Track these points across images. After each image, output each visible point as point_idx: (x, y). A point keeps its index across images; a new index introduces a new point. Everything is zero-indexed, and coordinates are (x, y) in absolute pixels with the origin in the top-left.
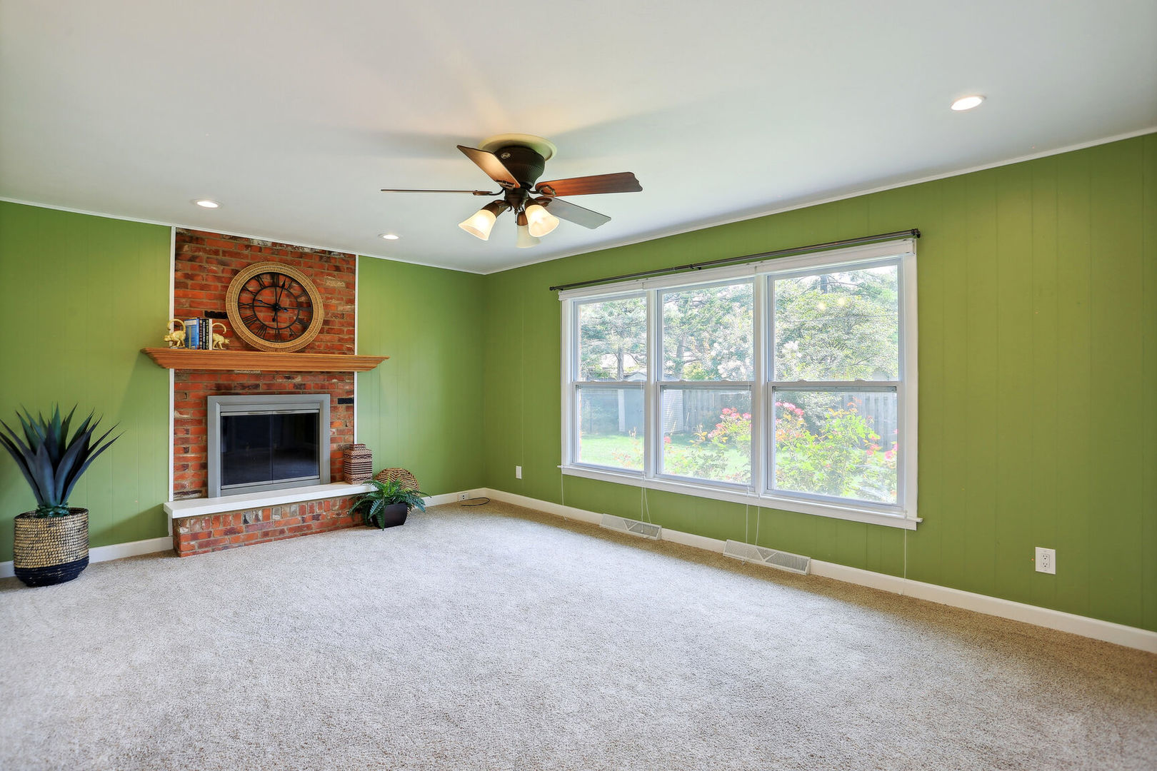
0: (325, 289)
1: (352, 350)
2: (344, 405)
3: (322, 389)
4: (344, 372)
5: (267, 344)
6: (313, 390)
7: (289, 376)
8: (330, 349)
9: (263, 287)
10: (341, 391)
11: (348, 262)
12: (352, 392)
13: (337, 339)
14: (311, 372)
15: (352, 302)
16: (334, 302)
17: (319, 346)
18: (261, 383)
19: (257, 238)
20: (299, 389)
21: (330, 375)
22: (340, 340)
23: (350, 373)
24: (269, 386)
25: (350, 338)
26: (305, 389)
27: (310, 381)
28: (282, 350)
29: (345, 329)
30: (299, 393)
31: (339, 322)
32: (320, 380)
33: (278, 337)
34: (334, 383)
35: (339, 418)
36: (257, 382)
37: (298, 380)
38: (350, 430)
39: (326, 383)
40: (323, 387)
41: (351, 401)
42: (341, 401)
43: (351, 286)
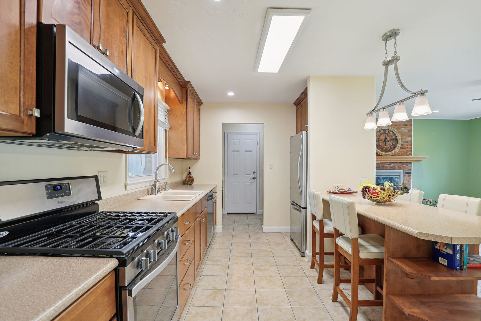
0: (401, 133)
1: (411, 154)
2: (408, 174)
3: (400, 169)
4: (408, 162)
5: (383, 153)
6: (397, 169)
7: (389, 164)
8: (403, 154)
9: (381, 134)
10: (407, 169)
11: (409, 122)
12: (411, 170)
13: (405, 150)
14: (396, 162)
15: (411, 136)
16: (404, 137)
17: (399, 153)
18: (380, 166)
20: (393, 168)
21: (403, 163)
22: (407, 151)
23: (410, 162)
24: (383, 167)
25: (410, 150)
26: (394, 168)
27: (396, 165)
28: (388, 155)
29: (408, 147)
30: (392, 170)
31: (406, 144)
32: (399, 165)
33: (386, 151)
34: (404, 167)
35: (406, 179)
36: (379, 166)
37: (392, 165)
38: (410, 184)
39: (401, 166)
40: (400, 168)
41: (410, 173)
42: (407, 173)
43: (410, 131)
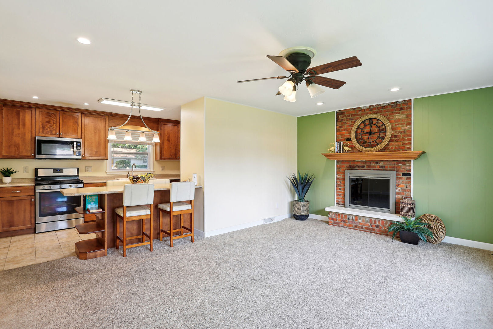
0: (395, 120)
1: (410, 149)
2: (406, 177)
3: (392, 168)
4: (406, 160)
6: (389, 169)
7: (378, 162)
8: (398, 149)
9: (366, 125)
10: (403, 170)
11: (407, 104)
12: (410, 170)
13: (401, 144)
14: (388, 160)
15: (410, 124)
16: (399, 126)
17: (392, 148)
18: (366, 165)
19: (363, 106)
20: (382, 168)
21: (398, 162)
22: (403, 144)
23: (408, 160)
24: (369, 167)
25: (409, 143)
26: (385, 168)
27: (388, 165)
28: (371, 151)
29: (406, 138)
30: (382, 170)
31: (403, 135)
32: (392, 164)
33: (370, 146)
34: (400, 166)
35: (402, 183)
36: (364, 165)
37: (382, 164)
38: (409, 190)
39: (396, 165)
40: (394, 167)
41: (410, 175)
42: (404, 175)
43: (409, 116)
